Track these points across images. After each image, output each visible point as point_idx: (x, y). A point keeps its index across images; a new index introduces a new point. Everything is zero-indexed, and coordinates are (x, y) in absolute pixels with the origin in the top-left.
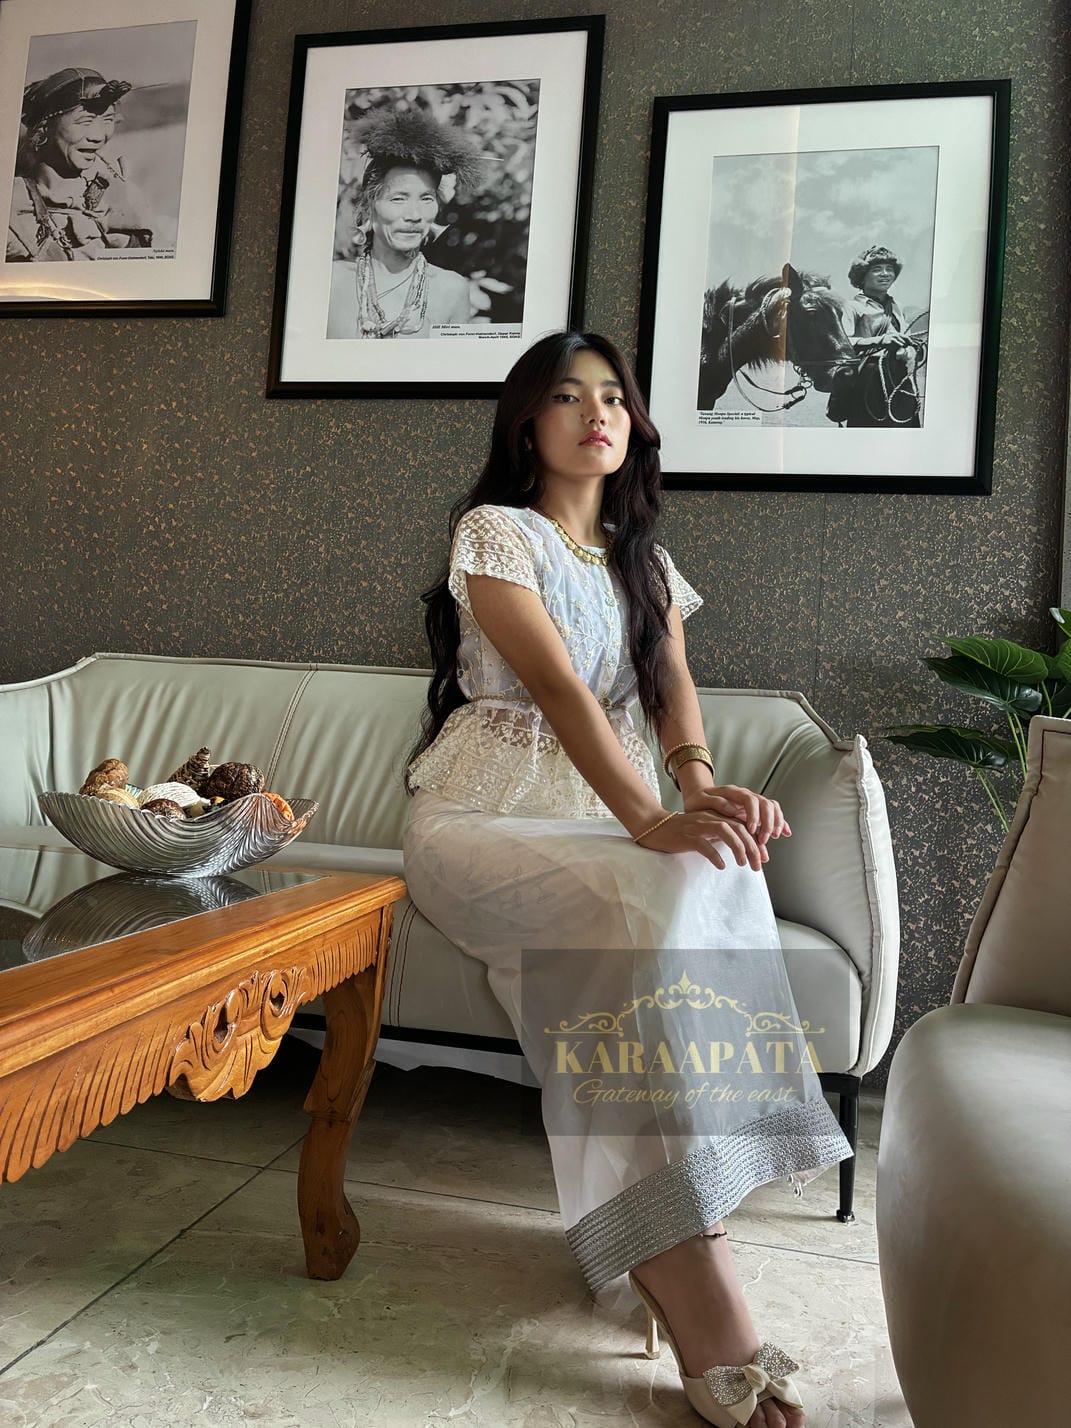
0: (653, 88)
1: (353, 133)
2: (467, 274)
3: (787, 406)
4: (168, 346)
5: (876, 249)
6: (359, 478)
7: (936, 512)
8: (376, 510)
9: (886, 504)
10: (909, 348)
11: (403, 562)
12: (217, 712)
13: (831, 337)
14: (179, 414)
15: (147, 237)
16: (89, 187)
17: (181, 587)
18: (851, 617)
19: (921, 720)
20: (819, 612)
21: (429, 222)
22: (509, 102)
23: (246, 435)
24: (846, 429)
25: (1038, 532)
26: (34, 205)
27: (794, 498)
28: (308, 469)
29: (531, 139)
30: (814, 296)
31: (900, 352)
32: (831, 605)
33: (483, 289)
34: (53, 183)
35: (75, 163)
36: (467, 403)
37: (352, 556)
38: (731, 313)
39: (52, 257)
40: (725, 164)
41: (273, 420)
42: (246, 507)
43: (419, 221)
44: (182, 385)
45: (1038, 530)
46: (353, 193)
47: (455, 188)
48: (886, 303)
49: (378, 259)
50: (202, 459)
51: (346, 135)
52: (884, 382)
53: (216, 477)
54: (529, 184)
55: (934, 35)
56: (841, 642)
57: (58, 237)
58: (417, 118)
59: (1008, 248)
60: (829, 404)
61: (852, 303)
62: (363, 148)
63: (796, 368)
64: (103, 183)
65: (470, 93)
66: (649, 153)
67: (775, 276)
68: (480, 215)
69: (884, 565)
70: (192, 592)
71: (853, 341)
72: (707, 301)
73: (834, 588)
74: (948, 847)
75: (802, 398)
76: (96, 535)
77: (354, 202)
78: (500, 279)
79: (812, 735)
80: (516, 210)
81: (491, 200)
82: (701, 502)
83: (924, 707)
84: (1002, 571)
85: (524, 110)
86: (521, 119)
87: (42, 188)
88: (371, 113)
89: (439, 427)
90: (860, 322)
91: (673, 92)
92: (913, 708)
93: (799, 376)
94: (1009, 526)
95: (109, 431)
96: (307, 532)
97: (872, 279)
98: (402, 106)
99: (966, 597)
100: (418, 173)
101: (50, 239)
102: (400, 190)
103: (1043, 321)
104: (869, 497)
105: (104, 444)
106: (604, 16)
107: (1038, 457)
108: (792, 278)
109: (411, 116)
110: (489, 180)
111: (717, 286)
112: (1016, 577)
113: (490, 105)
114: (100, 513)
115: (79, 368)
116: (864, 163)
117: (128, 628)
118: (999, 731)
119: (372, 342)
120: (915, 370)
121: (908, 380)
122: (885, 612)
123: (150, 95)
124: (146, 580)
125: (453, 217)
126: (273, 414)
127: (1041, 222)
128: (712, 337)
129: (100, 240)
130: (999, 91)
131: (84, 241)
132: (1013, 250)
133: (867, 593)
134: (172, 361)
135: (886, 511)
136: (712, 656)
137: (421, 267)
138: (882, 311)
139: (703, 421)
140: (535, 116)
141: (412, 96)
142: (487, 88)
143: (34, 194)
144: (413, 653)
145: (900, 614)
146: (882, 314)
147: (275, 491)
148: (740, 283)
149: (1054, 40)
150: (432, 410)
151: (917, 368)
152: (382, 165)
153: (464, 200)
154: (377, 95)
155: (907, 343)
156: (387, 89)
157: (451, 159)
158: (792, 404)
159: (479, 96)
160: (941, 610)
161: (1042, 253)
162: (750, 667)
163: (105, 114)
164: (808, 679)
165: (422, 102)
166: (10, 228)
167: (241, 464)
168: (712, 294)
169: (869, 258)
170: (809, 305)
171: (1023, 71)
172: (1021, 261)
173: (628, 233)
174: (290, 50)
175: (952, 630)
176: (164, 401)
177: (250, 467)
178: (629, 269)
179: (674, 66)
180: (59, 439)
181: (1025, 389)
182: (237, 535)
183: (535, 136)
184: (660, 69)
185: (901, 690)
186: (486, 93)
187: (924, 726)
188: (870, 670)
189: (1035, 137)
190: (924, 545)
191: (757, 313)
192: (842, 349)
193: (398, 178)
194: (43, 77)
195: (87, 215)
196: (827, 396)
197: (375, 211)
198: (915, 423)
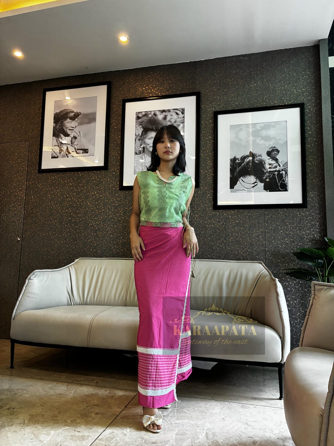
0: (213, 109)
1: (138, 123)
3: (253, 187)
4: (93, 178)
5: (273, 147)
7: (294, 212)
9: (281, 211)
10: (283, 171)
12: (112, 273)
13: (263, 169)
14: (97, 195)
15: (87, 151)
16: (72, 139)
17: (99, 239)
18: (273, 241)
19: (294, 267)
20: (265, 240)
23: (115, 199)
24: (268, 192)
25: (320, 217)
26: (58, 144)
27: (257, 210)
29: (183, 122)
30: (258, 159)
31: (281, 172)
32: (268, 238)
34: (63, 139)
35: (68, 133)
38: (237, 164)
39: (63, 157)
40: (232, 127)
41: (121, 196)
42: (116, 218)
44: (97, 187)
46: (139, 138)
48: (276, 160)
49: (146, 154)
50: (103, 206)
52: (277, 180)
53: (107, 211)
55: (284, 92)
56: (271, 247)
58: (154, 118)
60: (264, 186)
61: (268, 161)
62: (141, 126)
63: (255, 177)
64: (75, 138)
65: (167, 112)
66: (213, 125)
67: (247, 154)
69: (281, 227)
70: (102, 240)
71: (269, 170)
72: (231, 161)
73: (269, 233)
74: (304, 300)
75: (257, 185)
76: (77, 227)
77: (139, 140)
79: (265, 274)
82: (233, 212)
83: (294, 263)
84: (312, 227)
85: (181, 116)
86: (180, 118)
87: (60, 139)
88: (142, 118)
90: (270, 165)
91: (219, 110)
92: (291, 264)
93: (256, 179)
94: (313, 216)
95: (79, 200)
97: (272, 154)
98: (150, 116)
99: (303, 234)
100: (155, 132)
101: (62, 152)
102: (151, 136)
103: (317, 163)
104: (276, 210)
105: (78, 203)
106: (200, 92)
107: (319, 198)
109: (153, 118)
111: (233, 157)
112: (316, 229)
113: (172, 115)
114: (78, 221)
115: (71, 184)
116: (267, 126)
117: (86, 250)
120: (285, 177)
121: (284, 179)
122: (282, 239)
123: (86, 115)
124: (90, 238)
126: (121, 194)
127: (314, 138)
128: (232, 170)
129: (75, 152)
130: (301, 106)
131: (71, 153)
132: (308, 146)
133: (277, 234)
134: (95, 182)
135: (281, 213)
136: (238, 252)
138: (276, 162)
139: (231, 192)
140: (184, 117)
141: (153, 113)
142: (172, 111)
143: (58, 141)
145: (286, 239)
147: (123, 214)
148: (239, 156)
149: (315, 92)
152: (146, 130)
154: (144, 113)
155: (283, 170)
156: (146, 112)
158: (254, 186)
159: (169, 113)
160: (297, 238)
161: (315, 146)
162: (248, 254)
163: (75, 120)
164: (264, 257)
165: (155, 115)
166: (52, 150)
167: (114, 207)
168: (232, 159)
169: (271, 149)
170: (257, 161)
171: (307, 100)
172: (310, 149)
173: (209, 145)
174: (121, 103)
175: (300, 243)
176: (93, 192)
177: (116, 208)
178: (210, 154)
179: (218, 103)
180: (66, 202)
181: (314, 181)
182: (113, 225)
183: (184, 122)
184: (215, 104)
185: (288, 259)
186: (171, 112)
187: (295, 269)
188: (280, 254)
189: (311, 117)
190: (291, 221)
191: (244, 164)
192: (266, 172)
193: (150, 134)
194: (58, 111)
195: (72, 146)
196: (263, 184)
197: (145, 142)
198: (286, 190)
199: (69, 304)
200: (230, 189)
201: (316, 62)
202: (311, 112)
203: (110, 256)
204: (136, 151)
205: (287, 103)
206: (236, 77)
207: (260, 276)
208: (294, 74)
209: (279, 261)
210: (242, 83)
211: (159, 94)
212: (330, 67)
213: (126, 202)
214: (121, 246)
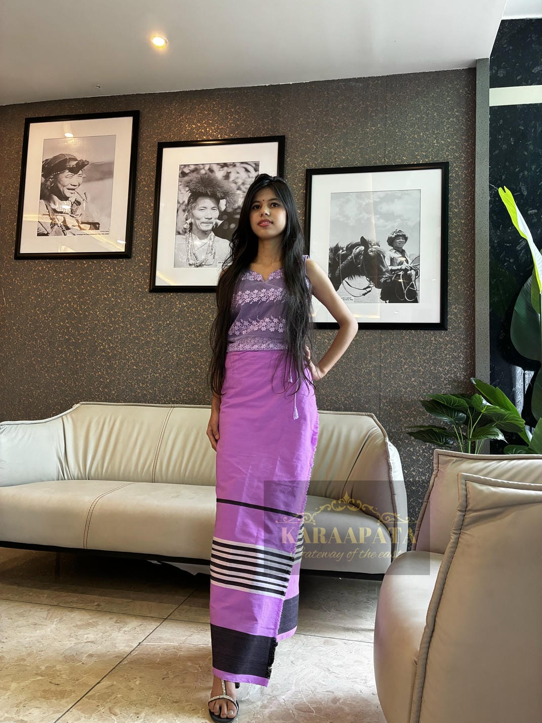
0: (306, 165)
1: (182, 183)
3: (364, 295)
4: (107, 271)
5: (397, 231)
6: (190, 325)
7: (426, 337)
8: (197, 339)
9: (406, 334)
10: (412, 271)
12: (134, 427)
13: (381, 266)
15: (98, 225)
16: (72, 205)
17: (115, 372)
18: (393, 381)
19: (423, 422)
20: (380, 379)
21: (215, 219)
22: (247, 170)
23: (141, 308)
24: (388, 304)
25: (467, 345)
26: (49, 212)
30: (374, 249)
31: (409, 272)
32: (385, 376)
34: (57, 203)
35: (66, 195)
37: (187, 358)
38: (340, 257)
39: (57, 234)
40: (335, 196)
41: (152, 301)
42: (142, 338)
43: (211, 218)
44: (113, 287)
46: (183, 207)
47: (226, 205)
48: (403, 252)
49: (194, 234)
50: (122, 318)
51: (180, 183)
52: (403, 285)
53: (129, 325)
55: (418, 143)
56: (389, 391)
57: (60, 225)
58: (209, 176)
59: (450, 231)
60: (381, 293)
61: (389, 253)
62: (187, 189)
63: (367, 279)
64: (78, 203)
65: (231, 167)
66: (305, 191)
67: (357, 242)
69: (406, 359)
70: (120, 374)
71: (390, 268)
72: (330, 252)
73: (386, 369)
75: (370, 291)
76: (78, 351)
77: (184, 211)
79: (376, 434)
82: (331, 334)
83: (424, 417)
84: (453, 361)
85: (253, 174)
87: (52, 205)
88: (190, 174)
90: (392, 260)
91: (314, 167)
92: (420, 418)
93: (369, 282)
94: (455, 343)
95: (83, 307)
97: (396, 243)
98: (203, 172)
99: (439, 372)
100: (210, 199)
101: (56, 226)
102: (203, 206)
103: (465, 259)
104: (398, 331)
105: (81, 312)
106: (284, 136)
107: (465, 315)
108: (364, 242)
109: (207, 176)
111: (334, 245)
112: (459, 363)
113: (239, 172)
114: (80, 341)
115: (69, 280)
116: (390, 197)
117: (93, 390)
119: (193, 268)
120: (415, 280)
121: (413, 284)
122: (407, 379)
123: (96, 166)
124: (100, 369)
125: (225, 217)
126: (152, 299)
127: (462, 220)
128: (333, 266)
129: (77, 227)
130: (444, 167)
131: (71, 228)
132: (452, 231)
133: (399, 371)
134: (109, 277)
135: (406, 337)
136: (337, 397)
137: (212, 237)
141: (207, 167)
142: (238, 165)
143: (49, 207)
145: (413, 379)
146: (401, 257)
147: (154, 331)
148: (344, 244)
149: (466, 144)
151: (416, 279)
152: (195, 196)
153: (230, 210)
154: (192, 167)
155: (411, 269)
156: (196, 165)
157: (224, 193)
158: (366, 294)
159: (235, 168)
160: (430, 377)
161: (463, 232)
162: (353, 402)
163: (79, 174)
164: (376, 407)
165: (211, 170)
166: (39, 221)
167: (139, 320)
168: (332, 249)
169: (395, 234)
170: (372, 253)
171: (454, 158)
172: (455, 236)
174: (156, 149)
175: (434, 385)
176: (106, 294)
179: (314, 156)
180: (61, 310)
181: (459, 287)
182: (138, 350)
184: (308, 158)
185: (415, 410)
186: (237, 167)
187: (425, 426)
188: (401, 402)
189: (459, 185)
190: (422, 351)
191: (351, 257)
192: (386, 271)
193: (202, 201)
194: (50, 157)
195: (72, 216)
196: (380, 290)
197: (193, 214)
198: (416, 301)
199: (60, 478)
201: (470, 96)
202: (459, 178)
203: (131, 400)
204: (179, 228)
205: (423, 161)
206: (343, 114)
207: (369, 436)
208: (435, 114)
209: (401, 413)
210: (353, 125)
211: (219, 136)
212: (491, 105)
213: (160, 312)
214: (150, 384)
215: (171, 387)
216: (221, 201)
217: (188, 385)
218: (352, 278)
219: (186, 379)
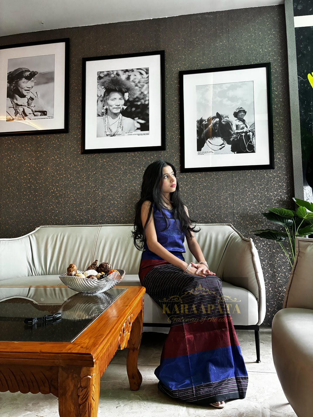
0: (179, 69)
1: (100, 83)
2: (133, 118)
3: (220, 149)
4: (53, 142)
5: (240, 108)
6: (108, 174)
7: (261, 174)
8: (114, 182)
9: (248, 173)
10: (250, 133)
11: (122, 195)
12: (76, 240)
13: (230, 130)
14: (58, 160)
15: (46, 113)
16: (28, 100)
17: (61, 206)
18: (242, 203)
19: (262, 228)
20: (233, 202)
21: (122, 105)
22: (141, 74)
23: (77, 164)
24: (236, 154)
27: (224, 173)
28: (94, 172)
29: (147, 83)
30: (225, 120)
31: (248, 134)
32: (236, 200)
33: (138, 122)
34: (18, 100)
35: (24, 94)
36: (136, 153)
37: (108, 194)
38: (204, 125)
39: (19, 119)
40: (198, 87)
41: (84, 160)
42: (78, 183)
43: (119, 105)
44: (58, 152)
45: (287, 177)
46: (101, 99)
48: (243, 121)
49: (109, 116)
50: (65, 171)
51: (98, 84)
52: (245, 142)
53: (69, 176)
54: (148, 94)
55: (250, 52)
56: (240, 209)
57: (21, 114)
58: (117, 79)
59: (273, 106)
60: (231, 148)
61: (235, 122)
62: (103, 87)
63: (222, 139)
64: (32, 99)
65: (130, 72)
66: (179, 85)
67: (214, 116)
68: (136, 103)
69: (249, 189)
70: (65, 207)
71: (236, 131)
72: (197, 123)
73: (237, 195)
74: (272, 260)
75: (224, 147)
76: (37, 194)
77: (102, 101)
78: (142, 119)
79: (235, 236)
80: (145, 101)
81: (138, 99)
82: (200, 175)
83: (263, 225)
84: (279, 188)
85: (145, 76)
86: (145, 78)
87: (15, 101)
88: (104, 78)
89: (129, 160)
90: (237, 126)
91: (184, 70)
92: (260, 225)
94: (280, 176)
95: (39, 165)
96: (96, 189)
97: (239, 115)
98: (113, 76)
99: (270, 195)
100: (118, 93)
101: (18, 115)
102: (114, 97)
103: (283, 124)
104: (244, 171)
105: (37, 169)
106: (164, 50)
107: (285, 159)
108: (218, 116)
109: (115, 78)
110: (137, 94)
111: (200, 119)
112: (283, 190)
113: (136, 75)
114: (38, 188)
115: (29, 149)
116: (234, 86)
117: (48, 218)
118: (282, 230)
119: (109, 137)
120: (252, 138)
121: (251, 141)
122: (250, 201)
123: (43, 75)
124: (52, 205)
125: (128, 104)
126: (84, 158)
127: (281, 99)
128: (199, 132)
129: (33, 114)
130: (267, 66)
131: (28, 115)
132: (274, 106)
133: (245, 196)
136: (206, 215)
137: (121, 117)
138: (243, 123)
139: (199, 154)
140: (148, 77)
141: (115, 73)
142: (135, 70)
143: (13, 102)
144: (127, 219)
145: (254, 201)
146: (242, 124)
147: (86, 179)
148: (205, 118)
149: (281, 51)
150: (127, 155)
151: (253, 137)
152: (108, 91)
153: (131, 99)
154: (106, 73)
155: (250, 131)
156: (108, 71)
157: (127, 89)
158: (221, 148)
159: (133, 73)
160: (265, 199)
161: (282, 107)
162: (217, 217)
163: (31, 80)
164: (232, 220)
165: (118, 74)
166: (7, 112)
167: (76, 172)
168: (198, 121)
169: (238, 110)
170: (224, 123)
171: (273, 60)
172: (277, 109)
173: (175, 106)
174: (81, 62)
175: (268, 204)
176: (53, 156)
177: (78, 173)
178: (176, 115)
179: (184, 63)
180: (24, 168)
181: (281, 141)
182: (76, 191)
183: (149, 82)
184: (180, 64)
185: (256, 221)
186: (135, 72)
187: (263, 230)
188: (248, 216)
189: (278, 77)
190: (259, 183)
192: (233, 133)
193: (113, 95)
194: (12, 70)
195: (28, 108)
196: (230, 146)
197: (107, 103)
198: (254, 152)
199: (30, 275)
200: (198, 150)
201: (281, 21)
202: (277, 72)
203: (73, 223)
204: (99, 112)
205: (253, 63)
206: (201, 35)
207: (230, 238)
208: (260, 33)
209: (247, 223)
210: (208, 42)
212: (295, 27)
213: (89, 166)
214: (85, 213)
215: (99, 214)
216: (125, 94)
217: (109, 212)
218: (212, 139)
219: (108, 208)
